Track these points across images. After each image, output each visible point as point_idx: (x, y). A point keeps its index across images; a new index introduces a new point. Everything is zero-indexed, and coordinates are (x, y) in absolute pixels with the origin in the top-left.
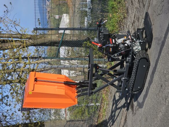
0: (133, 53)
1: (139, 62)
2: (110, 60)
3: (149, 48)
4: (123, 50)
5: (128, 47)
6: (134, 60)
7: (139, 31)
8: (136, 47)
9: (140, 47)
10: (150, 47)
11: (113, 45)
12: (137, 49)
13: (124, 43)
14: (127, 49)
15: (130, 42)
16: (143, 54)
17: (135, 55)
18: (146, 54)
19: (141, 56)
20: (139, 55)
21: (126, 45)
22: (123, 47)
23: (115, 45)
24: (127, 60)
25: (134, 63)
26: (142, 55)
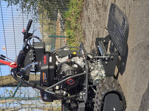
0: (90, 83)
1: (103, 100)
2: (45, 98)
3: (120, 74)
4: (68, 76)
5: (80, 69)
6: (94, 97)
7: (99, 42)
8: (96, 72)
9: (103, 72)
10: (122, 70)
11: (47, 67)
12: (97, 75)
13: (71, 62)
14: (77, 74)
15: (84, 61)
16: (110, 84)
17: (95, 87)
18: (116, 84)
19: (108, 88)
20: (102, 86)
21: (76, 66)
22: (68, 71)
23: (52, 67)
24: (81, 97)
25: (94, 103)
26: (109, 86)
